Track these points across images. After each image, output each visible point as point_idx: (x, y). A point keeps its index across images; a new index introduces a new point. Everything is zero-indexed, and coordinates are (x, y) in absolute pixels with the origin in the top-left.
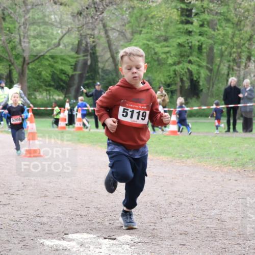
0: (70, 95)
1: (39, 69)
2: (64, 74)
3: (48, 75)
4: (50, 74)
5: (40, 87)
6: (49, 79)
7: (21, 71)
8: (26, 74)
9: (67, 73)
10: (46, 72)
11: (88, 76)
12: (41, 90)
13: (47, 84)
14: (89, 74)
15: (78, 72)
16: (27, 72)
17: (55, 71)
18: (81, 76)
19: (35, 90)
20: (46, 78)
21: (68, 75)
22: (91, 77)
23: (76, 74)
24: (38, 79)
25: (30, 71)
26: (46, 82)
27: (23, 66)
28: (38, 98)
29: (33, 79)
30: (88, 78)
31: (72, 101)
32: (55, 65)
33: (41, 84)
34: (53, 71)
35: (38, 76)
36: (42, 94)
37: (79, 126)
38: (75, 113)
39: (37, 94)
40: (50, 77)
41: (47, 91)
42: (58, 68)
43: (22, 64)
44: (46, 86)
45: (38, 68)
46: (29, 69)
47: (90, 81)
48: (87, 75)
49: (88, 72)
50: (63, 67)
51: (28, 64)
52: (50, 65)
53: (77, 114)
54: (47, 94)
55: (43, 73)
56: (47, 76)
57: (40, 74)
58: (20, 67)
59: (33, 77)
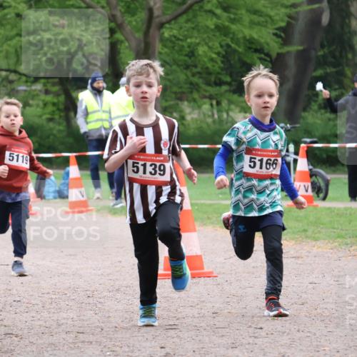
1: (189, 40)
2: (256, 51)
5: (194, 87)
6: (217, 66)
7: (142, 45)
10: (210, 48)
11: (324, 56)
12: (196, 95)
13: (212, 79)
14: (326, 50)
15: (294, 48)
16: (159, 46)
17: (233, 46)
18: (303, 57)
19: (181, 99)
20: (209, 65)
21: (268, 55)
22: (330, 59)
23: (288, 52)
24: (187, 67)
25: (165, 46)
26: (210, 73)
27: (146, 34)
28: (188, 118)
29: (174, 67)
30: (322, 63)
32: (234, 27)
33: (195, 80)
35: (186, 59)
36: (200, 107)
39: (186, 107)
40: (219, 60)
41: (211, 98)
42: (240, 36)
43: (144, 27)
47: (330, 70)
48: (321, 53)
49: (322, 46)
50: (255, 34)
51: (161, 25)
52: (218, 28)
53: (295, 161)
54: (212, 105)
55: (202, 50)
56: (212, 60)
57: (192, 54)
58: (139, 35)
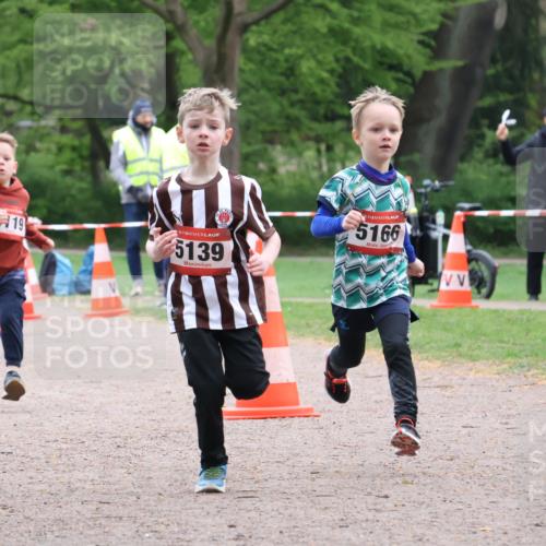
0: (416, 157)
1: (287, 51)
2: (391, 67)
3: (325, 75)
4: (332, 72)
5: (292, 123)
7: (214, 58)
8: (236, 71)
9: (406, 68)
10: (319, 63)
11: (496, 77)
12: (295, 136)
13: (322, 110)
14: (499, 67)
15: (450, 64)
16: (240, 61)
17: (356, 59)
18: (463, 78)
19: (271, 139)
20: (318, 89)
21: (409, 74)
22: (506, 82)
23: (441, 70)
24: (283, 92)
25: (250, 60)
26: (318, 103)
27: (221, 39)
28: (282, 170)
29: (263, 92)
30: (493, 86)
31: (427, 182)
32: (357, 31)
33: (296, 112)
34: (348, 60)
35: (282, 79)
36: (300, 154)
37: (455, 286)
38: (438, 233)
39: (278, 154)
40: (333, 81)
41: (318, 139)
42: (367, 44)
43: (218, 30)
44: (315, 118)
45: (283, 46)
46: (245, 50)
47: (504, 97)
48: (491, 72)
49: (494, 61)
51: (245, 28)
52: (333, 32)
53: (446, 238)
54: (319, 151)
55: (306, 66)
56: (322, 81)
57: (291, 72)
58: (210, 43)
59: (264, 84)
